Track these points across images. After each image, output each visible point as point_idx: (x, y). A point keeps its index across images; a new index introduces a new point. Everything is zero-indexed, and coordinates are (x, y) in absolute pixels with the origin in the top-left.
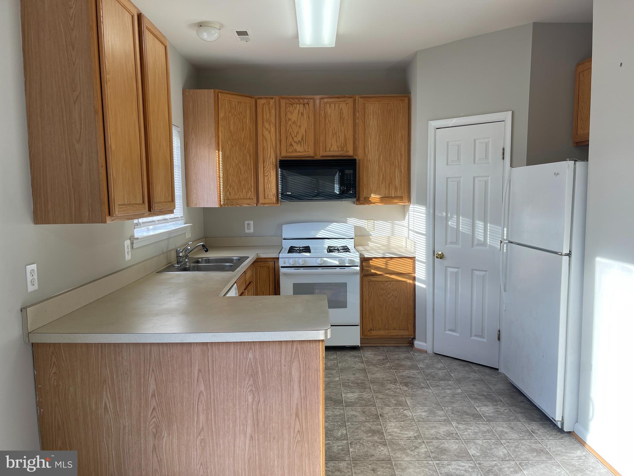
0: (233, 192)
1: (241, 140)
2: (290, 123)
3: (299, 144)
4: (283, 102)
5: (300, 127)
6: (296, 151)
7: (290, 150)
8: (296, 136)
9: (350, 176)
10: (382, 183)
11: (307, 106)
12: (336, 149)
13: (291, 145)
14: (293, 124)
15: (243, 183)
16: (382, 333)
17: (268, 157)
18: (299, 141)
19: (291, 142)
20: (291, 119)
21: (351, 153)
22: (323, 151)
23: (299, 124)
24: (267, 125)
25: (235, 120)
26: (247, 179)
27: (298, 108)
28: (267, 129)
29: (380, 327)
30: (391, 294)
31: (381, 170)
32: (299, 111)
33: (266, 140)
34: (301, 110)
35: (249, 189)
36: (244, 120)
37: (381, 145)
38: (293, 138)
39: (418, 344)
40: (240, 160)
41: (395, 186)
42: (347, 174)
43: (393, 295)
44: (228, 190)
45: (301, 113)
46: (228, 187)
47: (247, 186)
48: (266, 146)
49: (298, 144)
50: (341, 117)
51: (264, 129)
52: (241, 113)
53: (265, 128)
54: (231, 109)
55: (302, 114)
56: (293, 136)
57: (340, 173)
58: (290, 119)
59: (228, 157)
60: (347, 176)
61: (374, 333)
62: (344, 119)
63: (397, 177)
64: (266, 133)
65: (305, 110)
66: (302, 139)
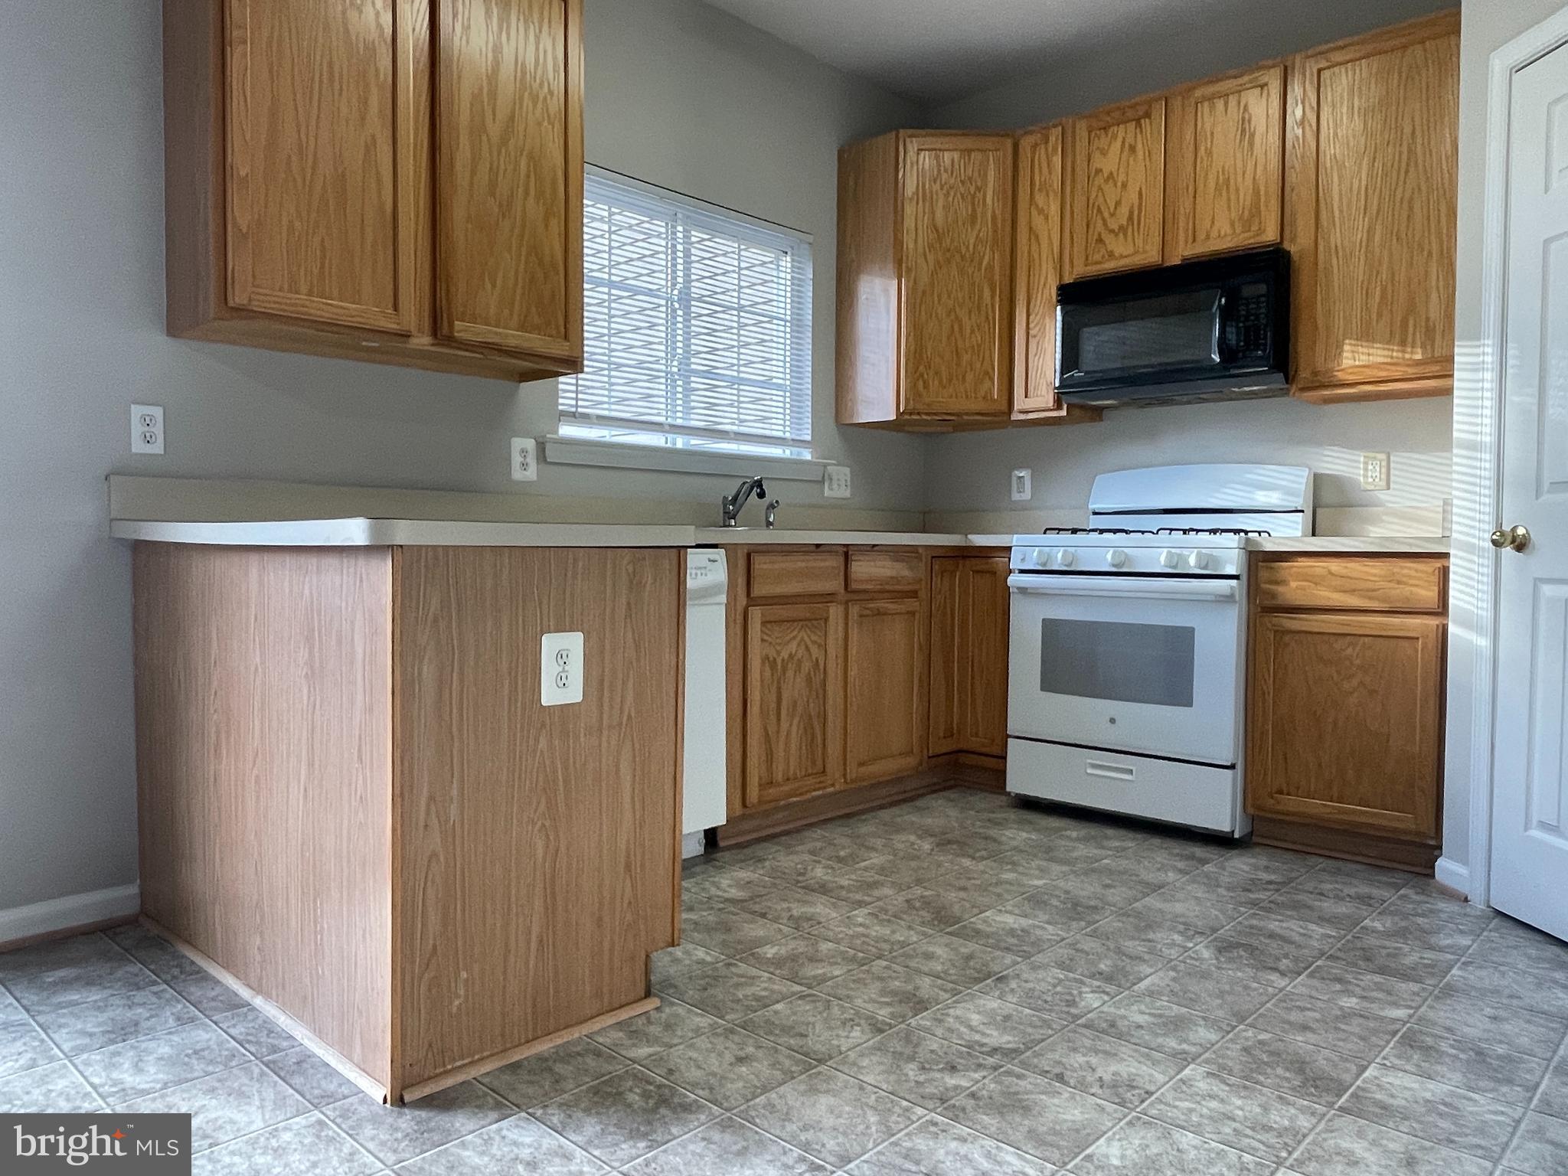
0: (936, 382)
1: (968, 248)
2: (1099, 180)
3: (1121, 235)
4: (1082, 128)
5: (1124, 186)
6: (1111, 255)
7: (1097, 257)
8: (1112, 215)
9: (1258, 303)
10: (1380, 315)
11: (1145, 123)
12: (1226, 229)
13: (1100, 240)
14: (1107, 181)
15: (966, 358)
16: (1317, 806)
17: (1042, 283)
18: (1121, 227)
19: (1100, 234)
20: (1101, 170)
21: (1270, 235)
22: (1186, 242)
23: (1121, 178)
24: (1040, 199)
25: (951, 199)
26: (979, 346)
27: (1121, 135)
28: (1041, 211)
29: (1312, 789)
30: (1355, 682)
31: (1378, 273)
32: (1123, 142)
33: (1037, 237)
34: (1130, 140)
35: (987, 373)
36: (980, 195)
37: (1378, 190)
38: (1104, 220)
39: (1446, 868)
40: (961, 300)
41: (1428, 319)
42: (1246, 299)
43: (1361, 683)
44: (922, 375)
45: (1130, 146)
46: (921, 368)
47: (978, 365)
48: (1036, 256)
49: (1117, 235)
50: (1243, 130)
51: (1034, 212)
52: (970, 179)
53: (1037, 206)
54: (939, 171)
55: (1133, 149)
56: (1106, 215)
57: (1223, 300)
58: (1099, 171)
59: (924, 292)
60: (1247, 305)
61: (1292, 803)
62: (1252, 135)
63: (1434, 289)
64: (1038, 221)
65: (1139, 136)
66: (1130, 218)
